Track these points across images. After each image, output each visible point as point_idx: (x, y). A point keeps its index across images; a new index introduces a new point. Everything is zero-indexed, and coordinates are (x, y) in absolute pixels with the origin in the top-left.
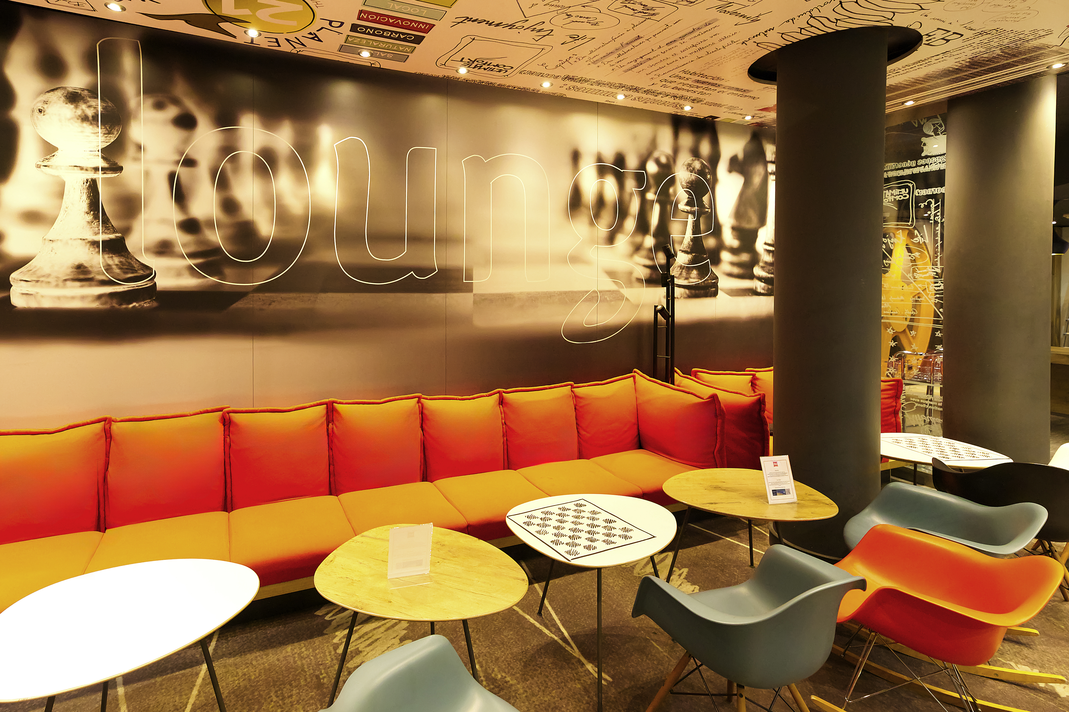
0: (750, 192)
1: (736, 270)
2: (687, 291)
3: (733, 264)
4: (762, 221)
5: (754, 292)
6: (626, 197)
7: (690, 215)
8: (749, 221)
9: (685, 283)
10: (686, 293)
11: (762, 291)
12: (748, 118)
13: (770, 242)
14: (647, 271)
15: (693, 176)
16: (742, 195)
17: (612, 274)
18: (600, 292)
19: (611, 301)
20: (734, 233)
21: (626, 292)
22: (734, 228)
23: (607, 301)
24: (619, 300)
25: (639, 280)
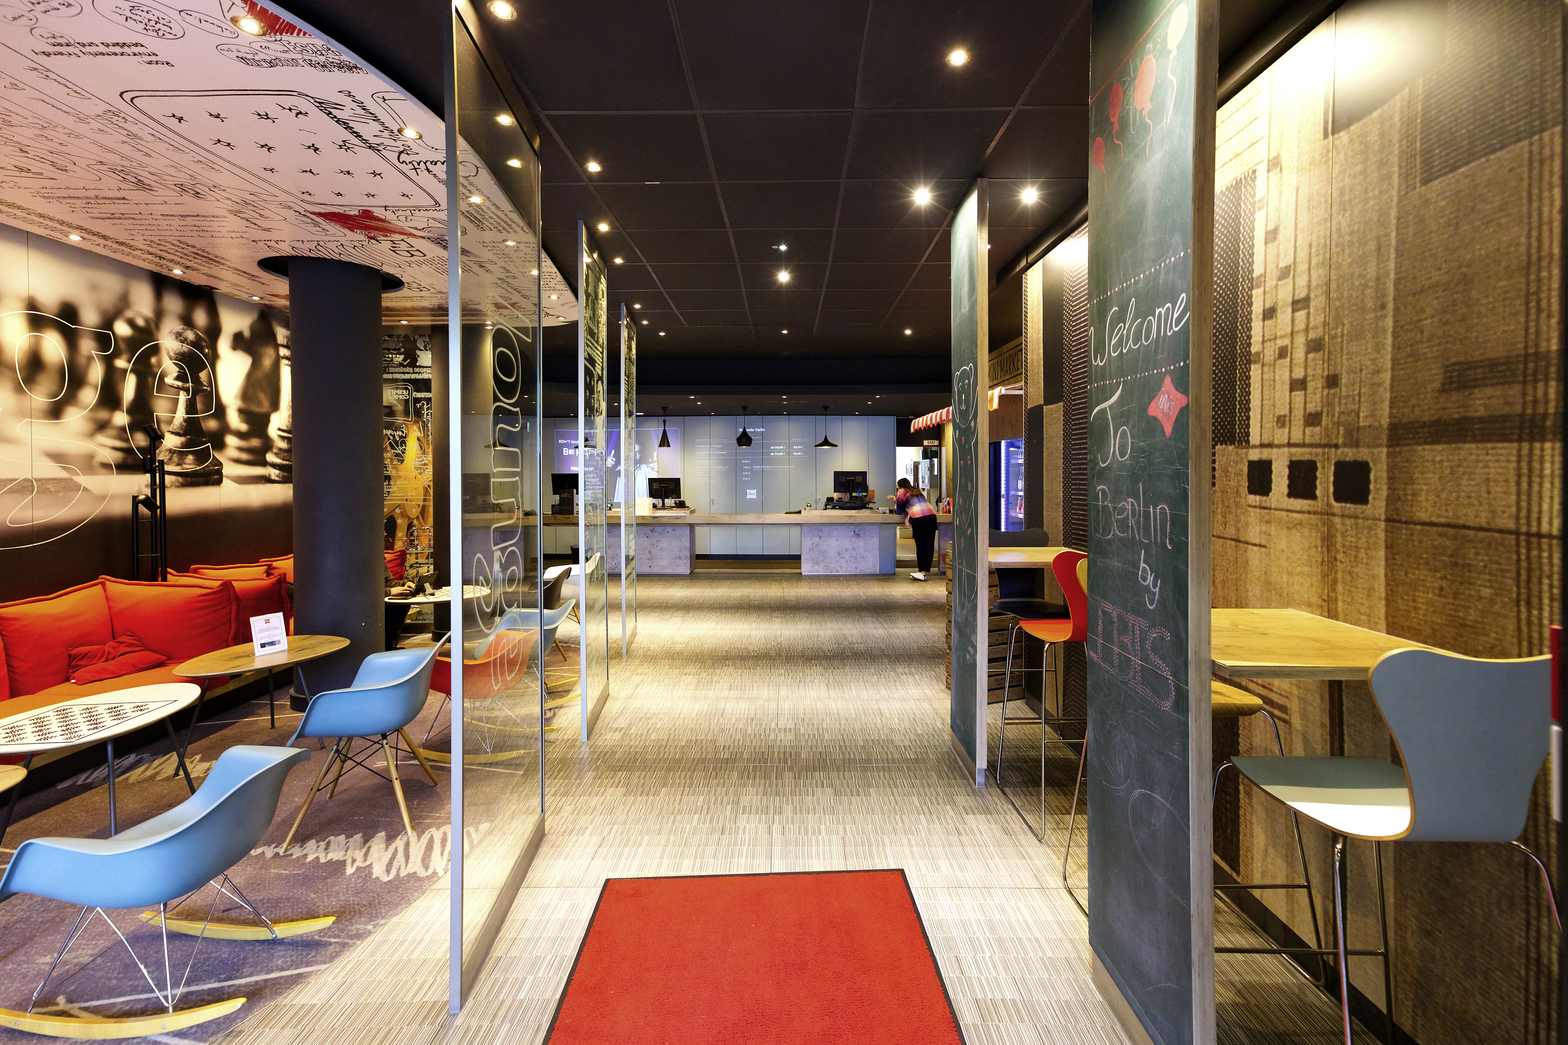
0: (259, 374)
1: (244, 456)
2: (180, 479)
3: (240, 449)
4: (275, 406)
5: (267, 480)
6: (81, 360)
7: (182, 393)
8: (260, 404)
9: (177, 469)
10: (178, 481)
11: (277, 479)
12: (256, 298)
13: (284, 428)
14: (119, 455)
15: (185, 348)
16: (249, 376)
17: (57, 457)
18: (38, 480)
19: (58, 491)
20: (242, 416)
21: (83, 480)
22: (241, 411)
23: (50, 492)
24: (71, 490)
25: (106, 466)
